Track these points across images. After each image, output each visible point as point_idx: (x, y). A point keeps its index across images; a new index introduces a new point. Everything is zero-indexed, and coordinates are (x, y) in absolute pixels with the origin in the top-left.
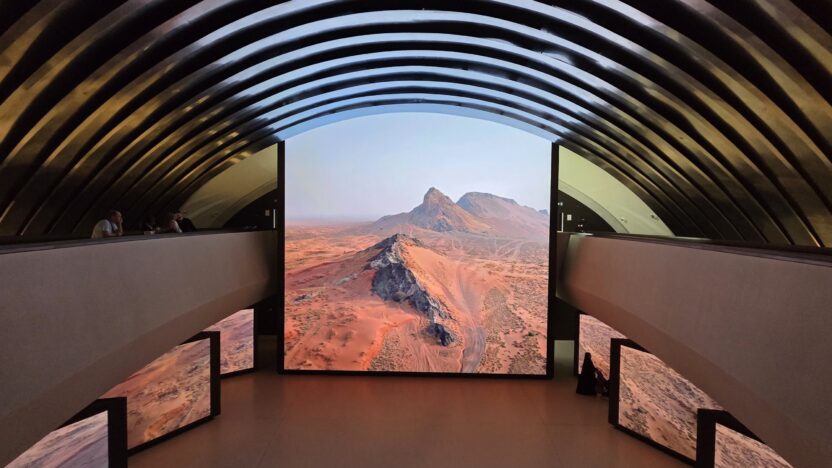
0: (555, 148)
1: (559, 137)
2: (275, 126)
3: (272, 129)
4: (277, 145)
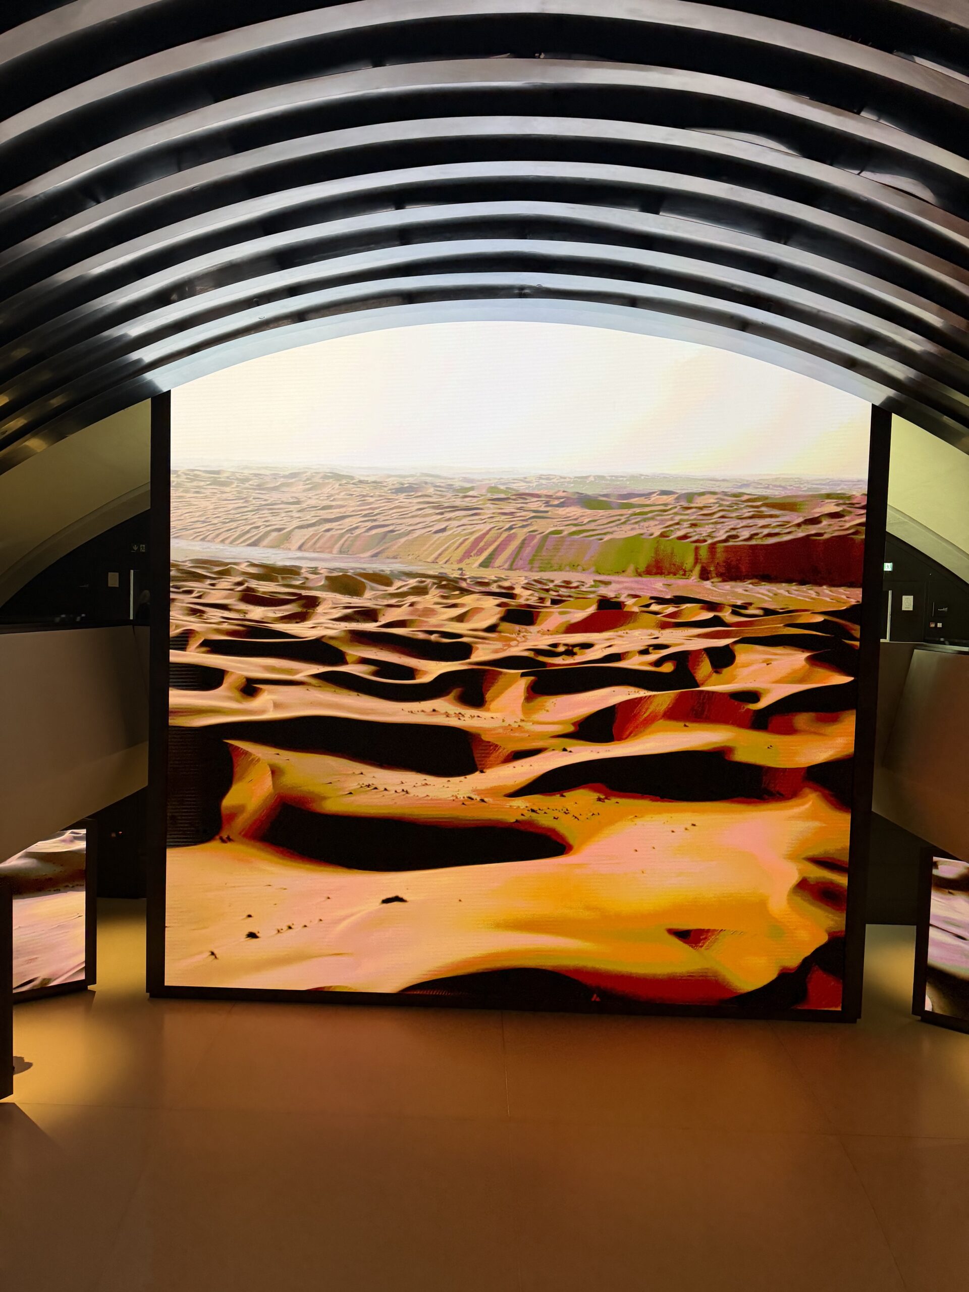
1: (889, 392)
2: (147, 354)
3: (139, 361)
4: (149, 401)
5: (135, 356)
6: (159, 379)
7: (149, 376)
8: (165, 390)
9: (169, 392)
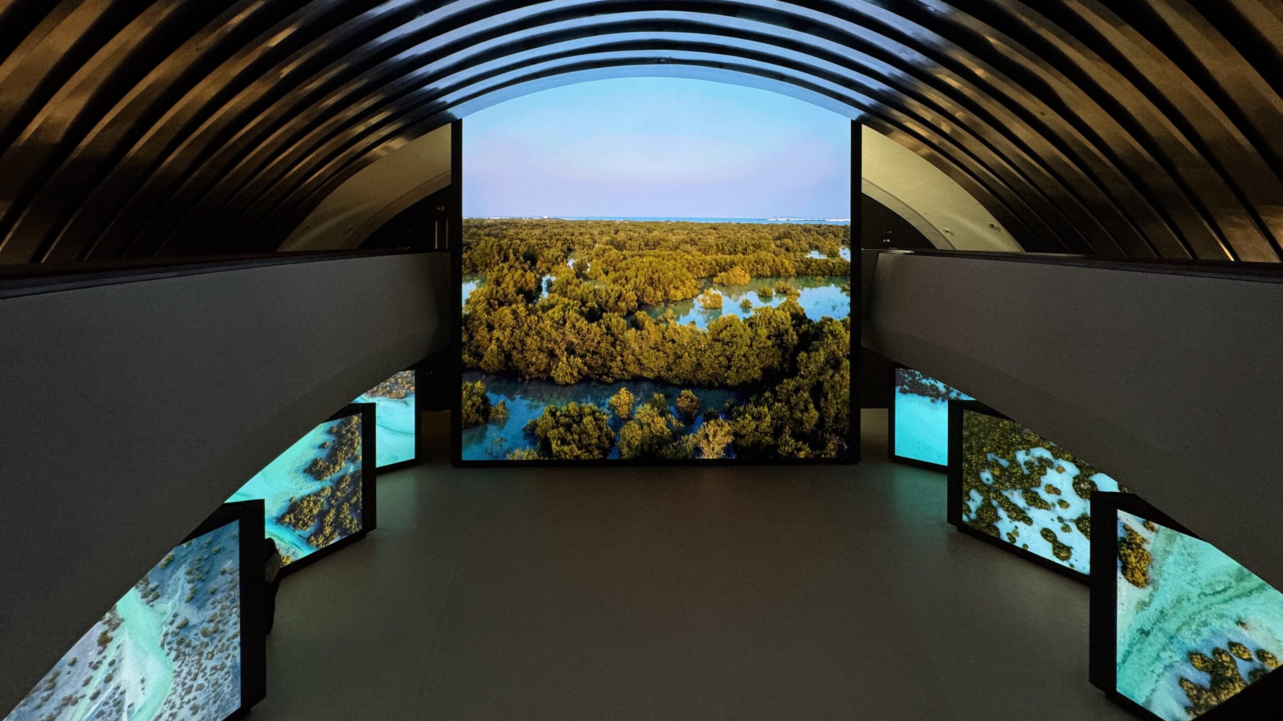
0: (856, 128)
1: (861, 112)
2: (449, 98)
3: (445, 102)
4: (449, 125)
5: (441, 100)
6: (455, 111)
7: (450, 110)
8: (459, 118)
9: (461, 120)
